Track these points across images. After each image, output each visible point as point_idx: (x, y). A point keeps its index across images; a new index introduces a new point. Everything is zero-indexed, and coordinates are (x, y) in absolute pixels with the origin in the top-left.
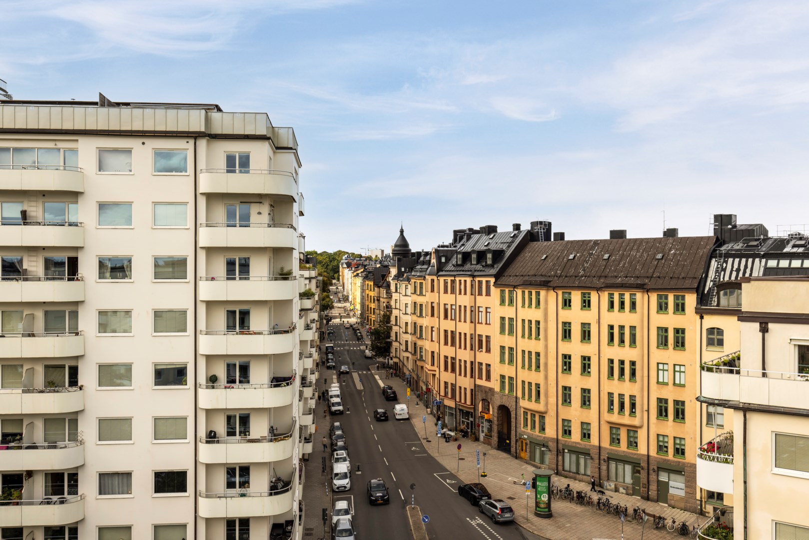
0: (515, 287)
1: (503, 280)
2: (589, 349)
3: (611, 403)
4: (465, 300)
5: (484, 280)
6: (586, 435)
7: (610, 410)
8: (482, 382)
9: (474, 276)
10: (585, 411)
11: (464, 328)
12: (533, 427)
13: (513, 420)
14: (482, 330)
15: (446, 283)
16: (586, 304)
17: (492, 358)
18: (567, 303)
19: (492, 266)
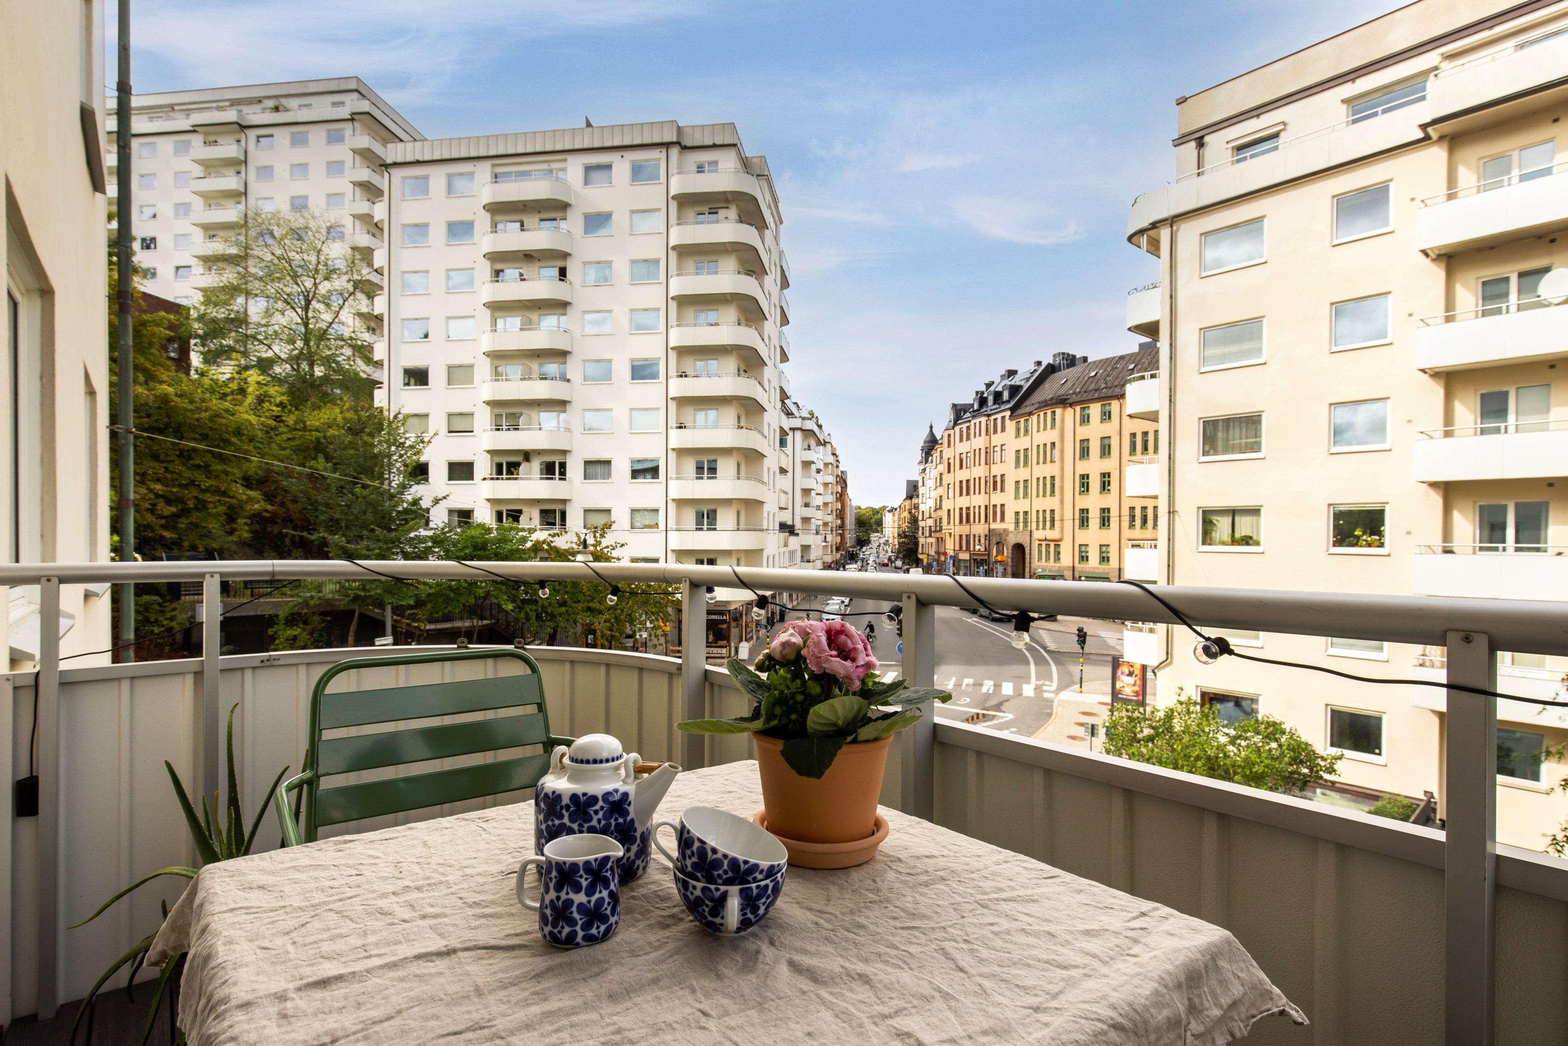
0: (1030, 414)
1: (1019, 412)
2: (1110, 465)
3: (1133, 518)
4: (979, 442)
5: (999, 416)
6: (1104, 559)
7: (1132, 526)
8: (997, 526)
9: (989, 415)
10: (1104, 532)
11: (979, 471)
12: (1048, 559)
13: (1027, 556)
14: (996, 470)
15: (961, 432)
16: (1106, 416)
17: (1006, 498)
18: (1085, 419)
19: (1008, 402)
